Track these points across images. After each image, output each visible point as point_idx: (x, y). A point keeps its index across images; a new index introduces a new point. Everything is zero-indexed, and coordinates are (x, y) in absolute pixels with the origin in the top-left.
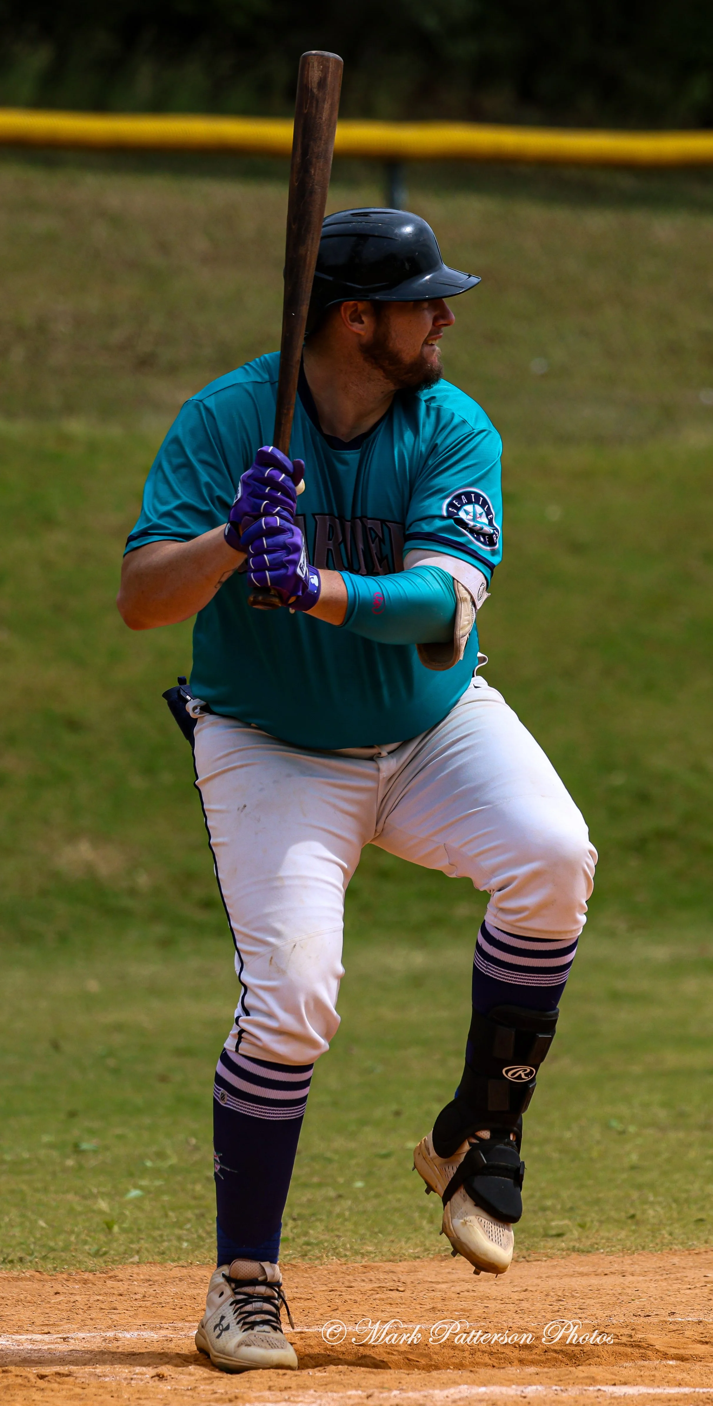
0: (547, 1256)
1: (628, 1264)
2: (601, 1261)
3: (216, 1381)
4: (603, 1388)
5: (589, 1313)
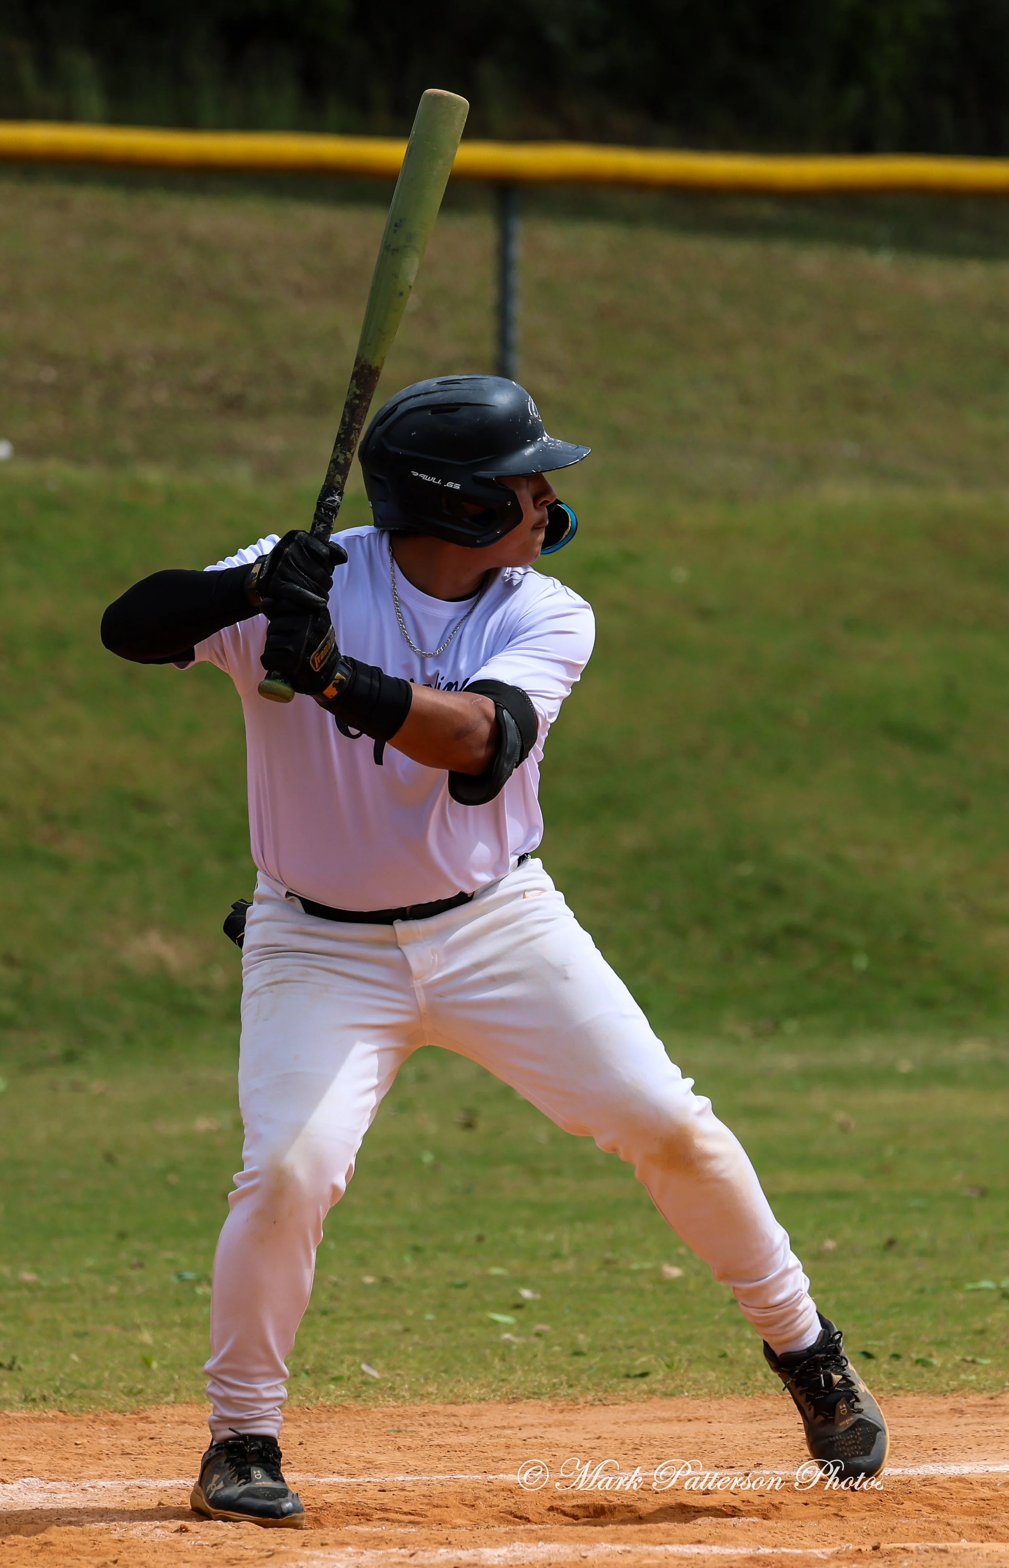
0: (626, 1399)
1: (715, 1409)
2: (685, 1406)
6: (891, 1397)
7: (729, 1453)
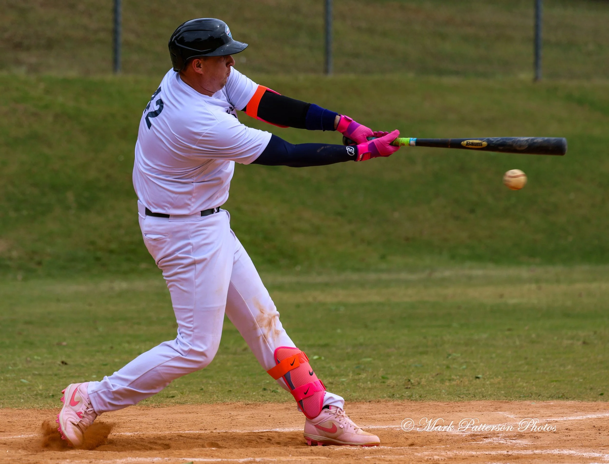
0: (167, 405)
1: (199, 409)
2: (189, 407)
3: (30, 456)
4: (185, 459)
5: (182, 429)
6: (264, 404)
7: (205, 425)
